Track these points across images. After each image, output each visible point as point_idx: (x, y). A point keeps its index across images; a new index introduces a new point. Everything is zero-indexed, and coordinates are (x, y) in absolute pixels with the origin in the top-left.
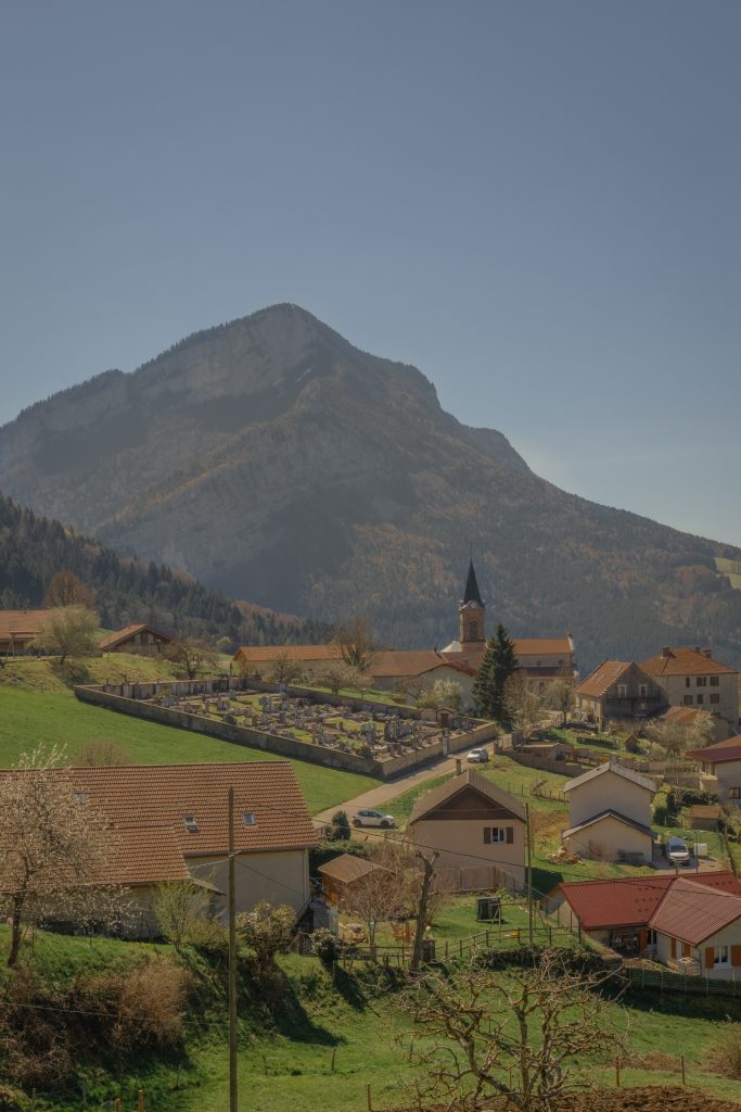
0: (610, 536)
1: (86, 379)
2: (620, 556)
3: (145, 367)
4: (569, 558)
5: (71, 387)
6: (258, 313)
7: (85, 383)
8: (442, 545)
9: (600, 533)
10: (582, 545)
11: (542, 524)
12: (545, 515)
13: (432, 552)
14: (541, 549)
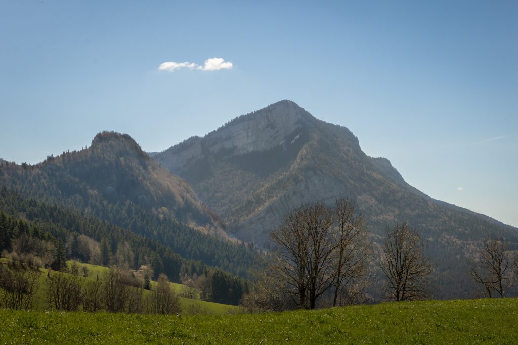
0: (466, 232)
1: (181, 142)
2: (473, 244)
3: (210, 134)
4: (446, 244)
5: (173, 146)
6: (271, 106)
7: (180, 143)
8: (380, 237)
9: (461, 230)
10: (452, 237)
11: (429, 224)
12: (430, 219)
13: (376, 242)
14: (431, 239)
